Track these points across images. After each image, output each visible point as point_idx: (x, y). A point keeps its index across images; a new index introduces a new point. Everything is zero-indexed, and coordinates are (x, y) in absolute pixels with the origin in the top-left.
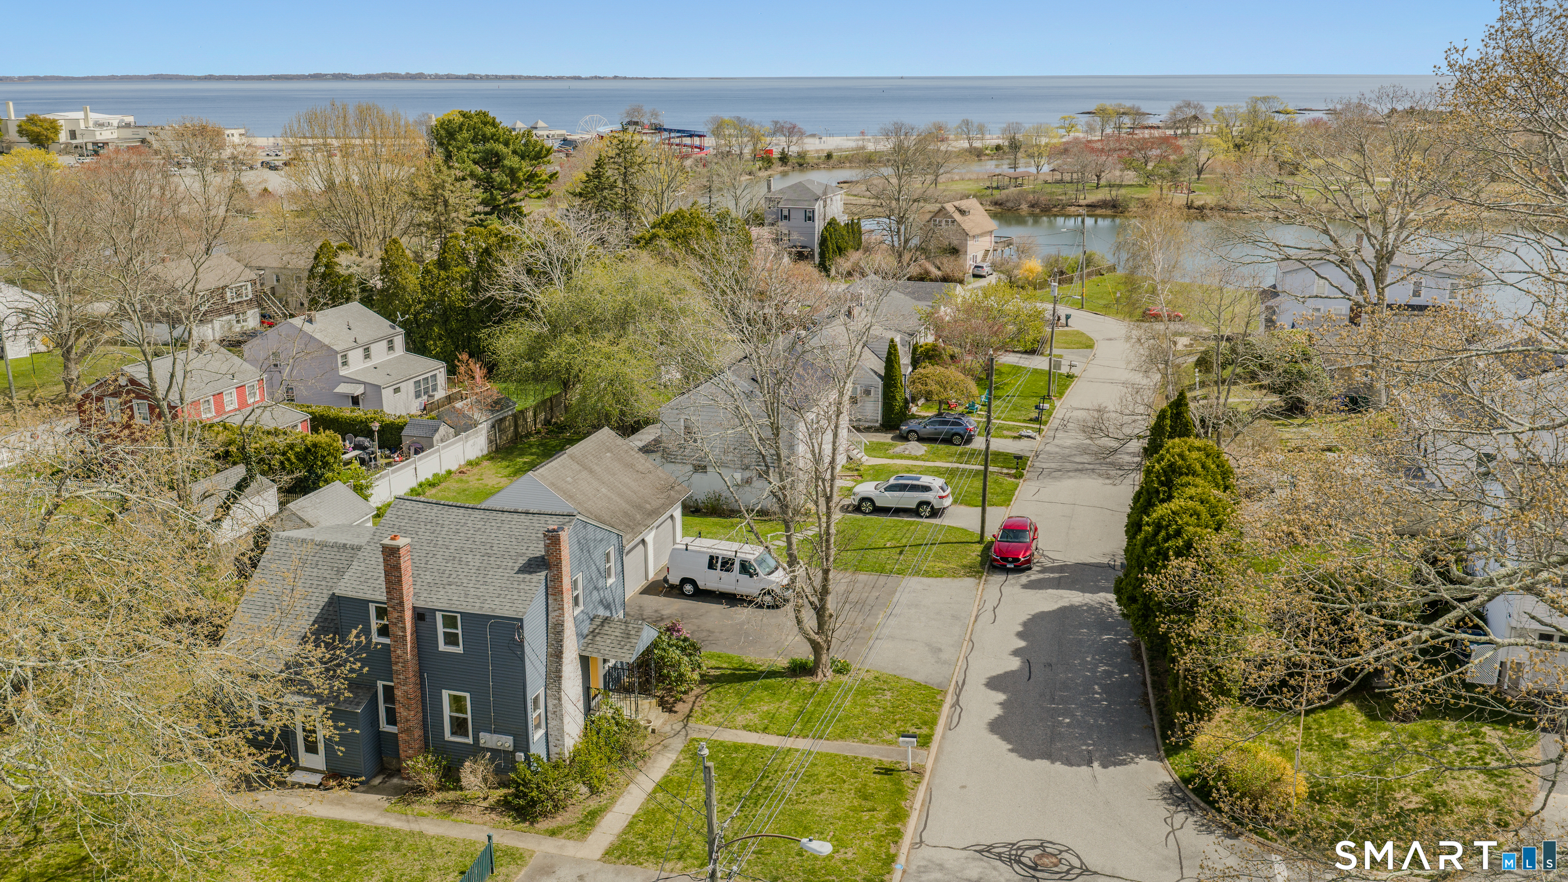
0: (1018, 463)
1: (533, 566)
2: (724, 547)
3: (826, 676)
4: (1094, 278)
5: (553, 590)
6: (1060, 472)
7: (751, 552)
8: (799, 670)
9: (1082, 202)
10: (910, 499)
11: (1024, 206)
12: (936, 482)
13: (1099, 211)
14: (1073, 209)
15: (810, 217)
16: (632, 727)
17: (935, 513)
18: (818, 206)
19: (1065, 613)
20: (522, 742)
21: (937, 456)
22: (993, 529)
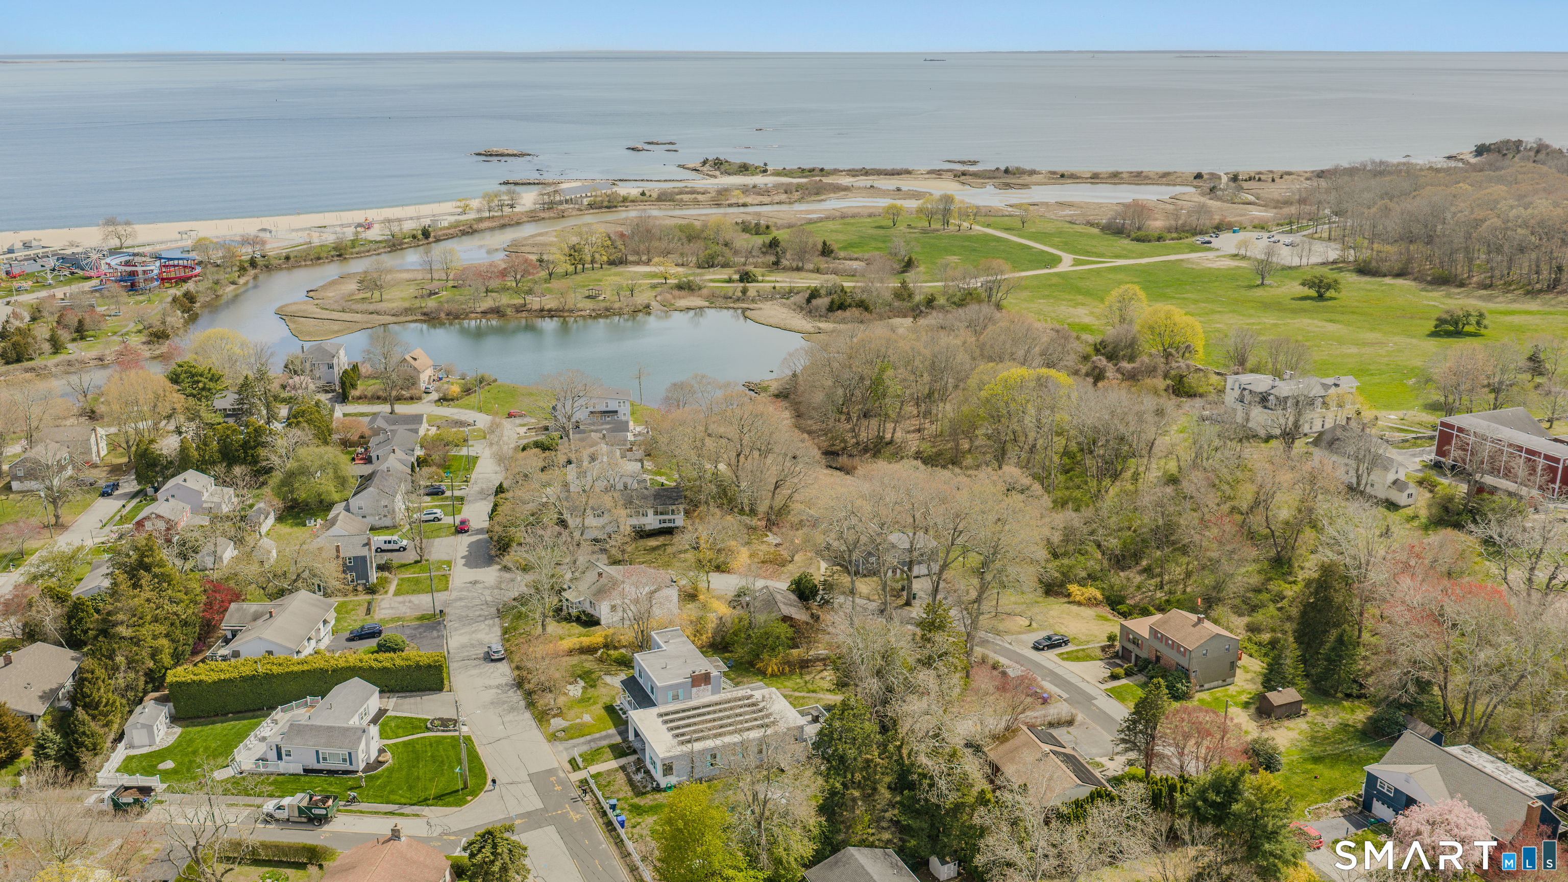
0: (462, 499)
1: (365, 545)
2: (388, 538)
3: (424, 562)
4: (487, 388)
5: (370, 549)
6: (475, 500)
7: (395, 538)
8: (416, 562)
9: (479, 310)
10: (431, 517)
11: (443, 315)
12: (438, 511)
13: (489, 316)
14: (473, 315)
15: (331, 367)
16: (386, 578)
17: (439, 520)
18: (335, 361)
19: (478, 541)
20: (368, 581)
21: (434, 500)
22: (457, 522)
